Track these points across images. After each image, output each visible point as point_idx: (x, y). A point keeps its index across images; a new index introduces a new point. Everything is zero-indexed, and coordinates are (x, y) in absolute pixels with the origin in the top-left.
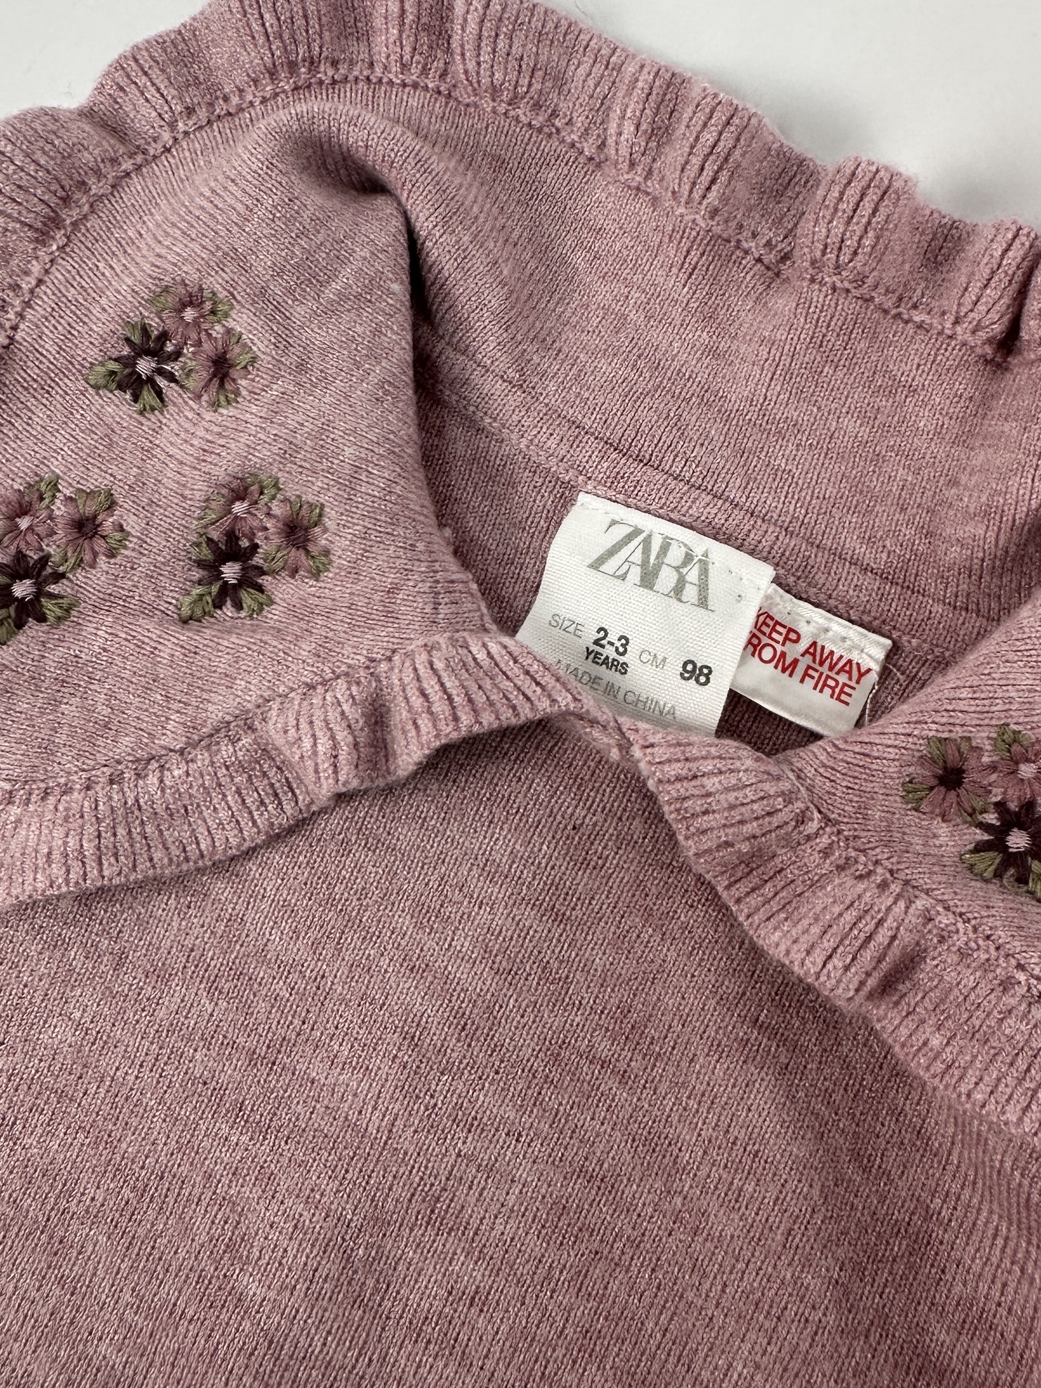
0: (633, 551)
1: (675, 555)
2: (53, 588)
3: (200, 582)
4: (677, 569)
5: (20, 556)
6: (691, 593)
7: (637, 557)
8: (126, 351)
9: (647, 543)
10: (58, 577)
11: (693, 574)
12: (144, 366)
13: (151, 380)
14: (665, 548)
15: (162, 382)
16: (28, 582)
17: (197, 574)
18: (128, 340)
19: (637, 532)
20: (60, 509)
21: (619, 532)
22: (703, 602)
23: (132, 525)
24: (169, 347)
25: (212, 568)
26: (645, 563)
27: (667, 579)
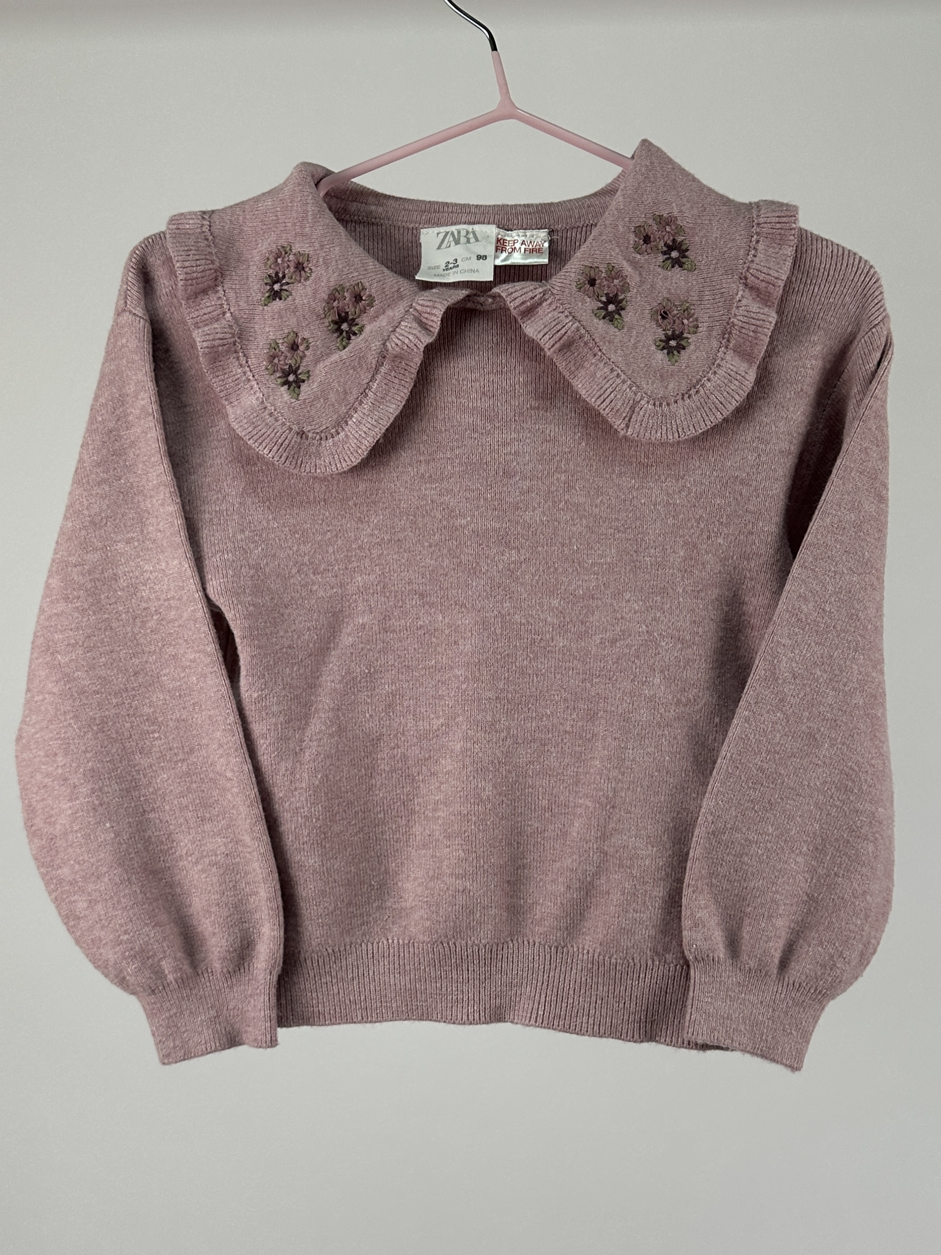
0: (449, 238)
1: (463, 233)
2: (299, 371)
3: (338, 337)
4: (465, 237)
5: (283, 371)
6: (472, 240)
7: (451, 239)
8: (268, 287)
9: (453, 234)
10: (298, 368)
11: (471, 236)
12: (277, 287)
13: (281, 290)
14: (459, 232)
15: (284, 287)
16: (291, 375)
17: (336, 335)
18: (266, 284)
19: (447, 233)
20: (283, 348)
21: (441, 236)
22: (477, 240)
23: (306, 335)
24: (281, 275)
25: (339, 330)
26: (454, 239)
27: (463, 240)
